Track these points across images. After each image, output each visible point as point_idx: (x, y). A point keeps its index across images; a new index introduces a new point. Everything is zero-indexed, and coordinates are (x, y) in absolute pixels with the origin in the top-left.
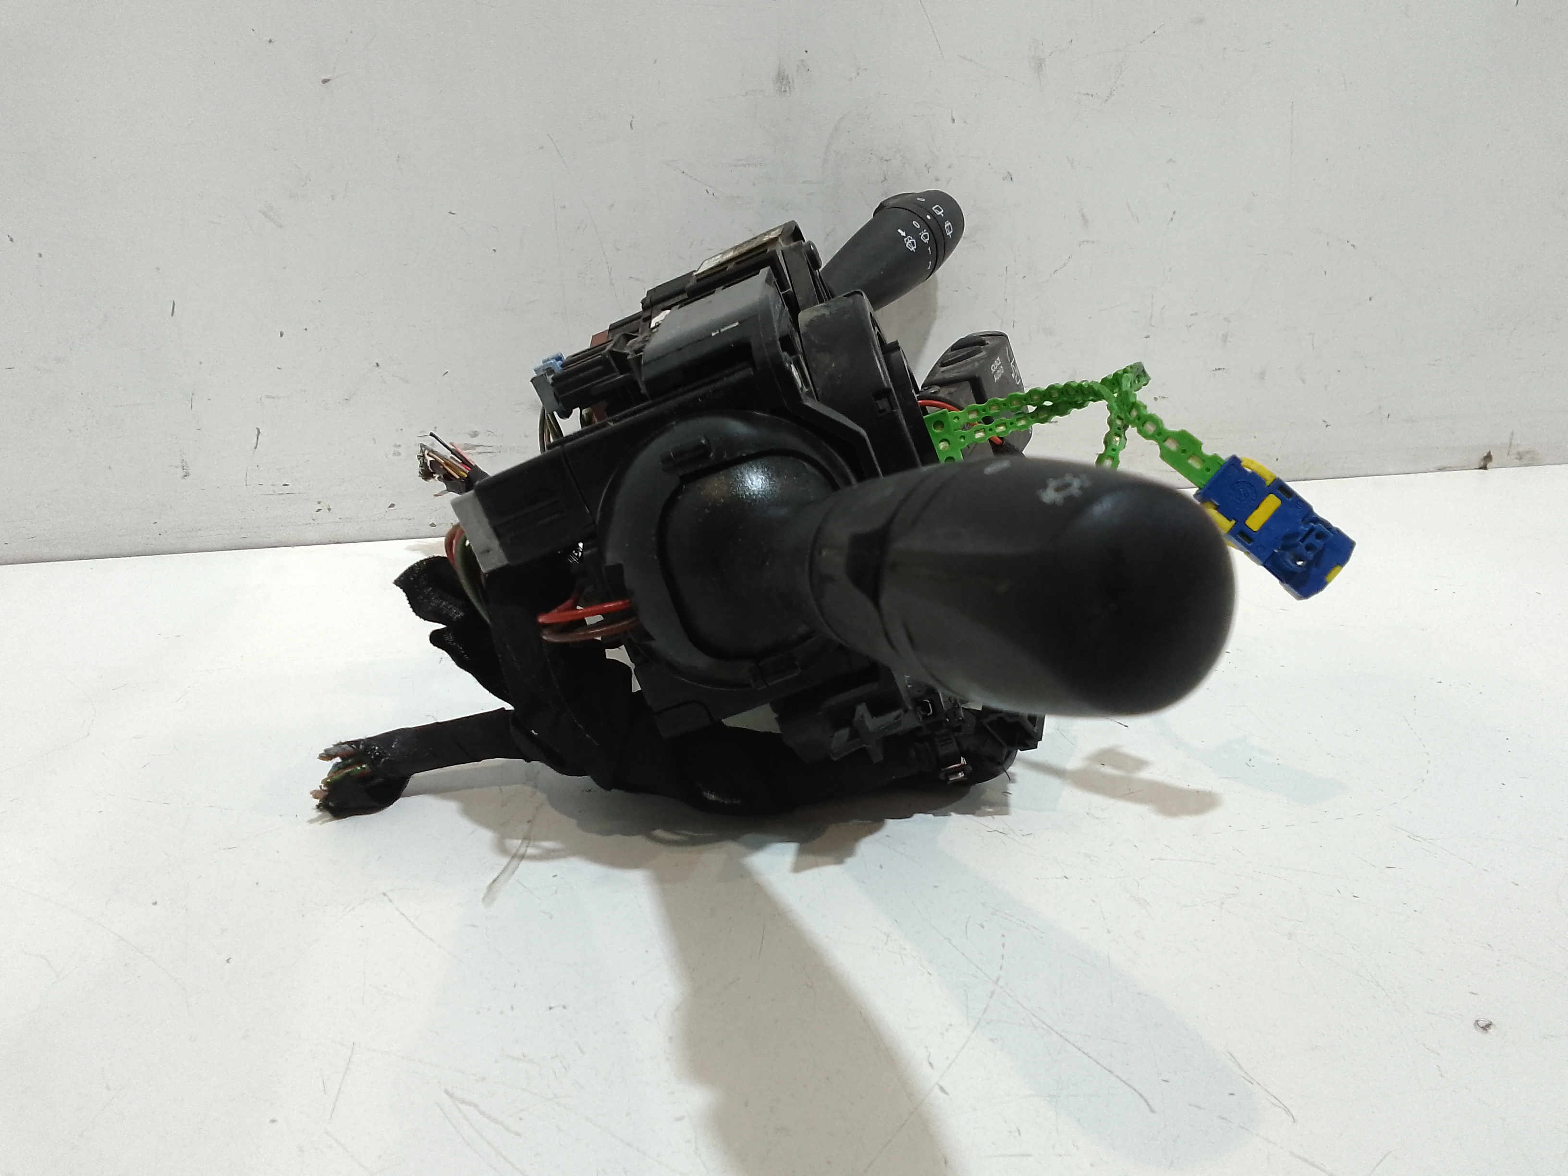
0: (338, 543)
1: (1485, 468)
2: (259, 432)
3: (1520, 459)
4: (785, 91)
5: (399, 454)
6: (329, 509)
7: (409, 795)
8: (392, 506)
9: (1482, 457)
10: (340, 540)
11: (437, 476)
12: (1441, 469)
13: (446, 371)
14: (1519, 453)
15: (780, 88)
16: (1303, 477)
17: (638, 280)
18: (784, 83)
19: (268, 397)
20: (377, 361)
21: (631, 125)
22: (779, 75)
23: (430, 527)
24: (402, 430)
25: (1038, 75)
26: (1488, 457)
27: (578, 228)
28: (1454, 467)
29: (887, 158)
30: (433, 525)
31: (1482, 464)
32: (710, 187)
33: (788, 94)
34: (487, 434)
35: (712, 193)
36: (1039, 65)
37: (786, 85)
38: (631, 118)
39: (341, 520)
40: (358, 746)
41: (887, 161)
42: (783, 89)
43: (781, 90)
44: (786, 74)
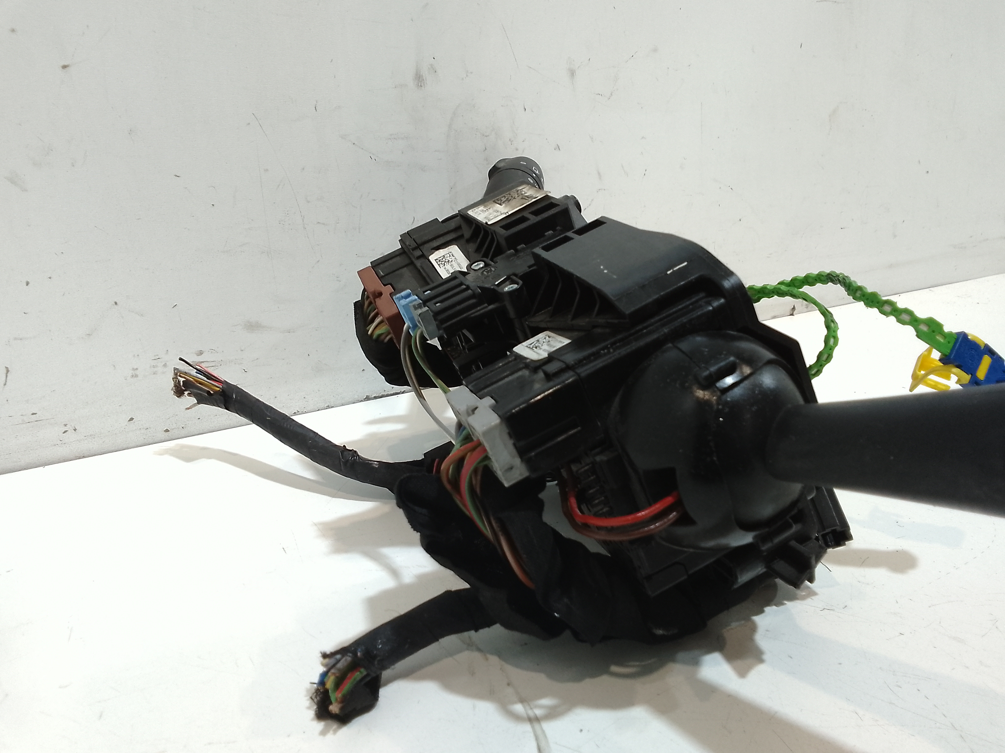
0: (84, 457)
1: (792, 315)
2: (8, 371)
4: (421, 86)
5: (136, 376)
6: (75, 430)
7: (386, 684)
8: (132, 419)
9: (790, 309)
10: (85, 455)
11: (186, 393)
13: (175, 304)
15: (418, 84)
17: (324, 224)
18: (420, 80)
19: (15, 339)
20: (116, 300)
21: (315, 108)
22: (417, 74)
23: (165, 433)
24: (138, 355)
25: (572, 81)
26: (793, 308)
27: (279, 186)
28: (778, 316)
29: (487, 134)
30: (167, 431)
31: (790, 312)
32: (373, 154)
33: (423, 88)
34: (210, 352)
35: (374, 159)
36: (572, 73)
37: (421, 81)
38: (315, 102)
39: (86, 438)
40: (355, 653)
41: (486, 136)
42: (419, 85)
43: (418, 85)
44: (421, 73)
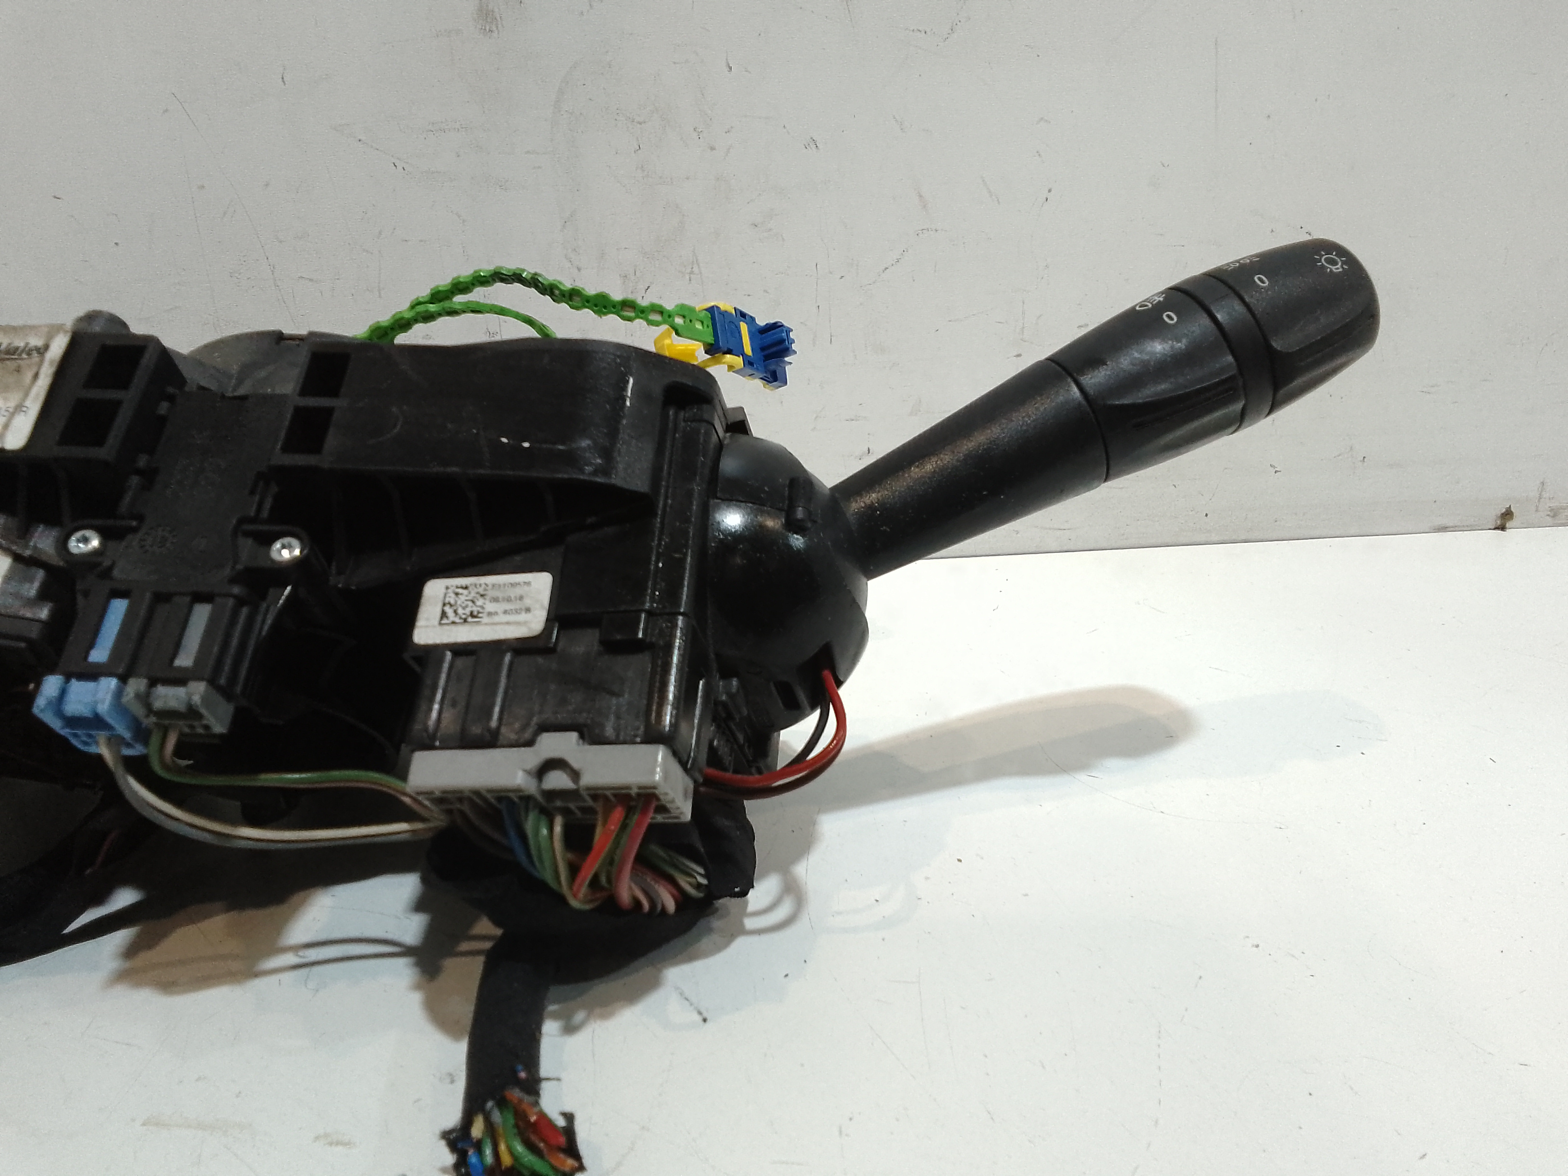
1: (1502, 528)
3: (1554, 516)
4: (492, 31)
9: (1499, 513)
12: (1443, 529)
14: (1552, 510)
15: (484, 27)
16: (1243, 538)
18: (489, 19)
21: (283, 78)
22: (480, 9)
26: (1508, 515)
27: (225, 213)
28: (1459, 526)
29: (642, 120)
31: (1499, 522)
32: (399, 158)
33: (495, 34)
35: (401, 167)
37: (491, 22)
38: (282, 69)
41: (640, 123)
42: (488, 28)
43: (485, 29)
44: (490, 7)
